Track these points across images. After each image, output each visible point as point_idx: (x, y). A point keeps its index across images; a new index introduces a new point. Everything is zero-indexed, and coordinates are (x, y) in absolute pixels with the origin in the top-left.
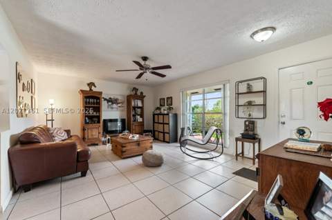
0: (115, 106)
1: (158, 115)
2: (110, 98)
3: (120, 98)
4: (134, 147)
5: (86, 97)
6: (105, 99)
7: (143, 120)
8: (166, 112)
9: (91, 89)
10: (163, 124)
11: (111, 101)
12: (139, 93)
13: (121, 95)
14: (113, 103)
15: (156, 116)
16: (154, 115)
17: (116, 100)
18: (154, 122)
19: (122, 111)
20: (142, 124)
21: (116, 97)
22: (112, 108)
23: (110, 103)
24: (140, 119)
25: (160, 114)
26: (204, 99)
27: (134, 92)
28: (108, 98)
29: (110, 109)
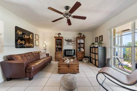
0: (70, 43)
1: (92, 47)
2: (68, 40)
3: (73, 39)
4: (65, 68)
5: (57, 40)
6: (66, 40)
7: (84, 50)
8: (97, 46)
9: (59, 36)
10: (95, 54)
11: (69, 41)
12: (82, 36)
13: (73, 38)
14: (69, 42)
15: (91, 48)
16: (90, 48)
17: (71, 40)
18: (90, 52)
19: (74, 45)
20: (84, 53)
21: (71, 39)
22: (69, 44)
23: (68, 42)
24: (82, 50)
25: (94, 47)
26: (135, 33)
27: (80, 35)
28: (67, 40)
29: (68, 45)
